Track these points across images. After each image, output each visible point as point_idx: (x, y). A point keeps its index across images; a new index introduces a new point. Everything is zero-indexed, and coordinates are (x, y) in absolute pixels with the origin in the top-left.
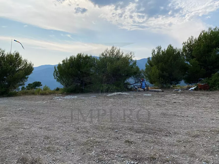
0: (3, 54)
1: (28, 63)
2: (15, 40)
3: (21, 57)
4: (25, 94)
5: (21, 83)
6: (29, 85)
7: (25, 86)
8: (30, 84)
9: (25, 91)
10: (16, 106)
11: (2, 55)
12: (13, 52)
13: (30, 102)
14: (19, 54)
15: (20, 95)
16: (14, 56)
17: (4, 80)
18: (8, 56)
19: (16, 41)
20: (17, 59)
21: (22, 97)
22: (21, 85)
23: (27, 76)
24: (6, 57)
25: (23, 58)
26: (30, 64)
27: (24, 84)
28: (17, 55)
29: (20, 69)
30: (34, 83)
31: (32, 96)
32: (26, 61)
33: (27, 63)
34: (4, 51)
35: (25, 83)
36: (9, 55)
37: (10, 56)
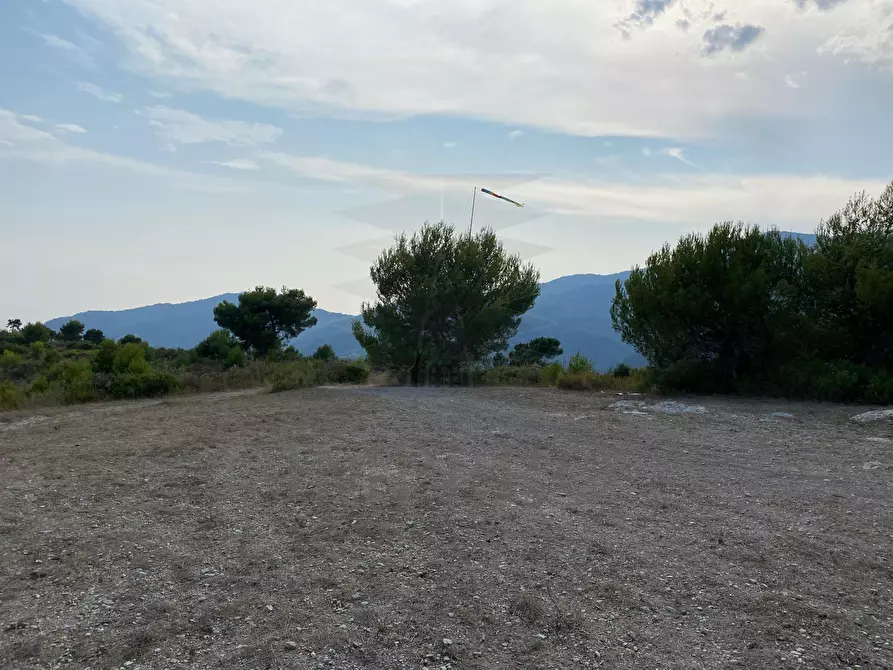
0: (447, 239)
1: (521, 269)
2: (483, 190)
3: (500, 250)
4: (509, 379)
5: (495, 341)
6: (519, 347)
7: (505, 354)
8: (521, 345)
9: (507, 368)
10: (484, 419)
11: (445, 245)
12: (476, 234)
13: (527, 410)
14: (494, 237)
15: (492, 384)
16: (481, 247)
17: (447, 326)
18: (461, 245)
19: (488, 192)
20: (487, 255)
21: (497, 391)
22: (495, 347)
23: (516, 318)
24: (456, 250)
25: (507, 254)
26: (529, 273)
27: (504, 346)
28: (489, 241)
29: (497, 292)
30: (537, 341)
31: (531, 390)
32: (513, 261)
33: (516, 269)
34: (451, 231)
35: (508, 341)
36: (464, 244)
37: (467, 245)
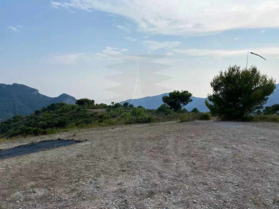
0: (238, 71)
1: (267, 79)
2: (251, 53)
3: (259, 73)
4: (263, 119)
5: (258, 106)
6: (267, 108)
7: (261, 110)
8: (268, 107)
9: (262, 115)
10: (256, 134)
11: (237, 73)
12: (249, 68)
13: (273, 131)
14: (256, 69)
15: (257, 121)
16: (251, 72)
17: (239, 101)
18: (243, 72)
19: (253, 54)
20: (253, 75)
21: (260, 124)
22: (258, 108)
23: (266, 97)
24: (241, 74)
25: (261, 74)
26: (271, 81)
27: (262, 107)
28: (254, 70)
29: (258, 88)
30: (274, 106)
31: (274, 123)
32: (264, 77)
33: (266, 79)
34: (239, 68)
35: (263, 105)
36: (244, 72)
37: (246, 73)
